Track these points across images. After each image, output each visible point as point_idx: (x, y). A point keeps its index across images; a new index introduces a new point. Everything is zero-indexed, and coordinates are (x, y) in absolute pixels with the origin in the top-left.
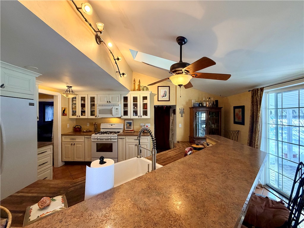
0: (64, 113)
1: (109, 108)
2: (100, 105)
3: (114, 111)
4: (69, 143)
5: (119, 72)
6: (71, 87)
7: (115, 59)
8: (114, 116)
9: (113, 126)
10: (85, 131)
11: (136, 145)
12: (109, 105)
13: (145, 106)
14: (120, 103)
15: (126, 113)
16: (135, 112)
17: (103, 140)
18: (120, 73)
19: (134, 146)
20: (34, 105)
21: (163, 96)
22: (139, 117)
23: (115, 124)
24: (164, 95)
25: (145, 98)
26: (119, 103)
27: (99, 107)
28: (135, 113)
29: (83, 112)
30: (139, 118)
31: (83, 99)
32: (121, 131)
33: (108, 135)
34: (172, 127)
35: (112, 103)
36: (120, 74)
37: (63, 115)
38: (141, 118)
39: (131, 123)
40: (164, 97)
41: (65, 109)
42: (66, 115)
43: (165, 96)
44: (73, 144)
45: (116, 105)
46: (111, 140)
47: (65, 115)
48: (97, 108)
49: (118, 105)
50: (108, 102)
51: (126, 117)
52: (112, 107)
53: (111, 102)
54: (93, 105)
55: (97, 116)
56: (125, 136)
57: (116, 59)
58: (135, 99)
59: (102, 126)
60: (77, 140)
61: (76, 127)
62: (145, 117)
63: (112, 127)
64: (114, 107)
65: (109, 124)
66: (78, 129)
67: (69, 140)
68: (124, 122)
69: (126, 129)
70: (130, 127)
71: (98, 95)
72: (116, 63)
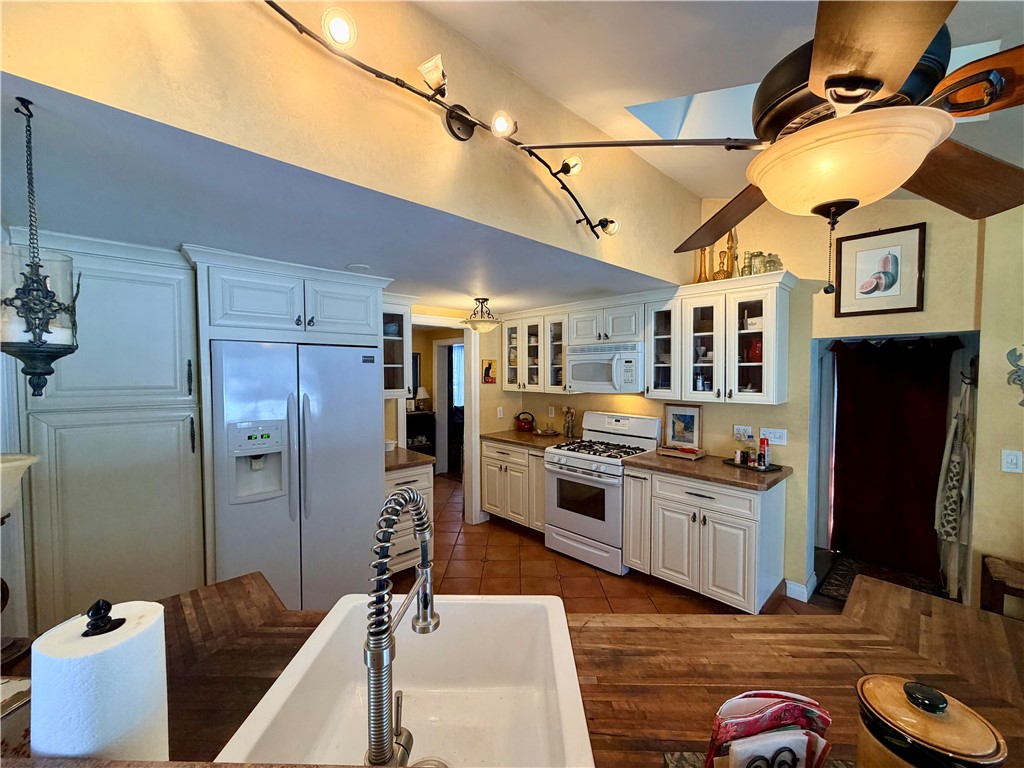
0: (487, 377)
1: (605, 357)
2: (574, 351)
3: (618, 369)
4: (495, 461)
5: (586, 218)
6: (487, 300)
7: (554, 172)
8: (617, 387)
9: (623, 425)
10: (540, 432)
11: (694, 520)
12: (603, 350)
13: (750, 346)
14: (641, 337)
15: (663, 378)
16: (704, 376)
17: (576, 471)
18: (589, 222)
19: (684, 517)
20: (373, 362)
21: (877, 288)
22: (719, 395)
23: (627, 418)
24: (883, 281)
25: (751, 309)
26: (637, 339)
27: (572, 358)
28: (704, 380)
29: (533, 373)
30: (722, 399)
31: (533, 332)
32: (650, 447)
33: (591, 457)
34: (956, 458)
35: (614, 339)
36: (592, 228)
37: (486, 382)
38: (728, 400)
39: (693, 417)
40: (876, 293)
41: (490, 365)
42: (493, 381)
43: (889, 286)
44: (503, 467)
45: (626, 348)
46: (599, 476)
47: (491, 382)
48: (568, 358)
49: (634, 348)
50: (600, 336)
51: (663, 394)
52: (610, 356)
53: (609, 335)
54: (557, 351)
55: (568, 388)
56: (651, 472)
57: (558, 172)
58: (704, 318)
59: (589, 421)
60: (512, 459)
61: (522, 417)
62: (749, 397)
63: (620, 428)
64: (617, 356)
65: (609, 416)
66: (526, 424)
67: (496, 455)
68: (665, 411)
69: (670, 442)
70: (687, 434)
71: (573, 317)
72: (564, 187)
